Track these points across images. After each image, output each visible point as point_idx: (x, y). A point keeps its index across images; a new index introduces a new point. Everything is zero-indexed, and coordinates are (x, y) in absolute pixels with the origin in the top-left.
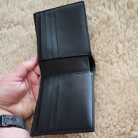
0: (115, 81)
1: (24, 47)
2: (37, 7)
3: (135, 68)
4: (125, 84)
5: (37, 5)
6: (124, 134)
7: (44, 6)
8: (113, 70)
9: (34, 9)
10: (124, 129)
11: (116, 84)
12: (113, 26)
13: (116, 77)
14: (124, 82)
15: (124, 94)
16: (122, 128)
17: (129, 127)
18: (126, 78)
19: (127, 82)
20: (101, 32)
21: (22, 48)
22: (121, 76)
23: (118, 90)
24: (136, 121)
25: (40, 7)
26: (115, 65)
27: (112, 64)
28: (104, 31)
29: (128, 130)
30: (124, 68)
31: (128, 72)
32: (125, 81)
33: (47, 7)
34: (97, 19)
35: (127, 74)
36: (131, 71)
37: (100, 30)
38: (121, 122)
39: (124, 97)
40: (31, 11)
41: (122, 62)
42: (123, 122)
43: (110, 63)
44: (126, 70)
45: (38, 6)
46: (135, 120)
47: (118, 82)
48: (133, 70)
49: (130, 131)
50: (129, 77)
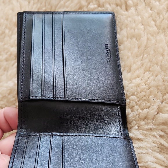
0: (133, 36)
3: (164, 13)
4: (148, 39)
6: (145, 118)
8: (129, 19)
10: (146, 111)
11: (134, 40)
13: (135, 30)
14: (147, 37)
15: (145, 56)
16: (142, 110)
17: (155, 107)
18: (151, 29)
19: (153, 36)
22: (142, 27)
23: (136, 50)
24: (165, 97)
26: (132, 10)
27: (127, 10)
29: (152, 111)
30: (147, 15)
31: (154, 21)
32: (149, 35)
35: (153, 23)
38: (141, 101)
39: (147, 60)
41: (144, 4)
42: (145, 100)
43: (124, 7)
44: (149, 17)
46: (163, 96)
47: (138, 37)
48: (161, 16)
49: (156, 113)
50: (155, 28)
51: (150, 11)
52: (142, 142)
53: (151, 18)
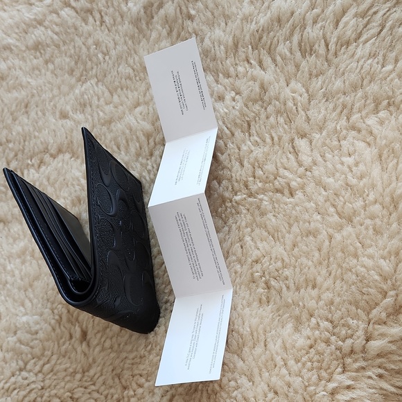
0: (309, 233)
1: (82, 202)
2: (96, 102)
3: (343, 193)
5: (95, 98)
6: (352, 352)
7: (112, 95)
8: (297, 208)
9: (90, 109)
10: (349, 342)
11: (311, 238)
12: (277, 103)
13: (309, 222)
15: (331, 259)
16: (344, 341)
17: (360, 333)
18: (330, 219)
20: (253, 123)
21: (78, 205)
22: (319, 217)
23: (317, 254)
24: (371, 316)
25: (102, 100)
26: (299, 194)
27: (292, 195)
28: (257, 119)
29: (359, 342)
30: (321, 199)
31: (334, 206)
33: (119, 96)
34: (237, 97)
35: (332, 210)
36: (337, 200)
37: (248, 119)
38: (338, 327)
39: (335, 266)
40: (85, 114)
42: (343, 325)
43: (286, 192)
44: (326, 201)
45: (99, 99)
46: (368, 313)
47: (313, 233)
48: (341, 198)
49: (365, 342)
50: (336, 217)
51: (324, 193)
52: (353, 390)
53: (328, 203)
